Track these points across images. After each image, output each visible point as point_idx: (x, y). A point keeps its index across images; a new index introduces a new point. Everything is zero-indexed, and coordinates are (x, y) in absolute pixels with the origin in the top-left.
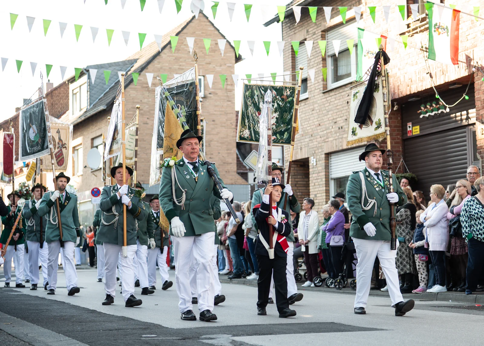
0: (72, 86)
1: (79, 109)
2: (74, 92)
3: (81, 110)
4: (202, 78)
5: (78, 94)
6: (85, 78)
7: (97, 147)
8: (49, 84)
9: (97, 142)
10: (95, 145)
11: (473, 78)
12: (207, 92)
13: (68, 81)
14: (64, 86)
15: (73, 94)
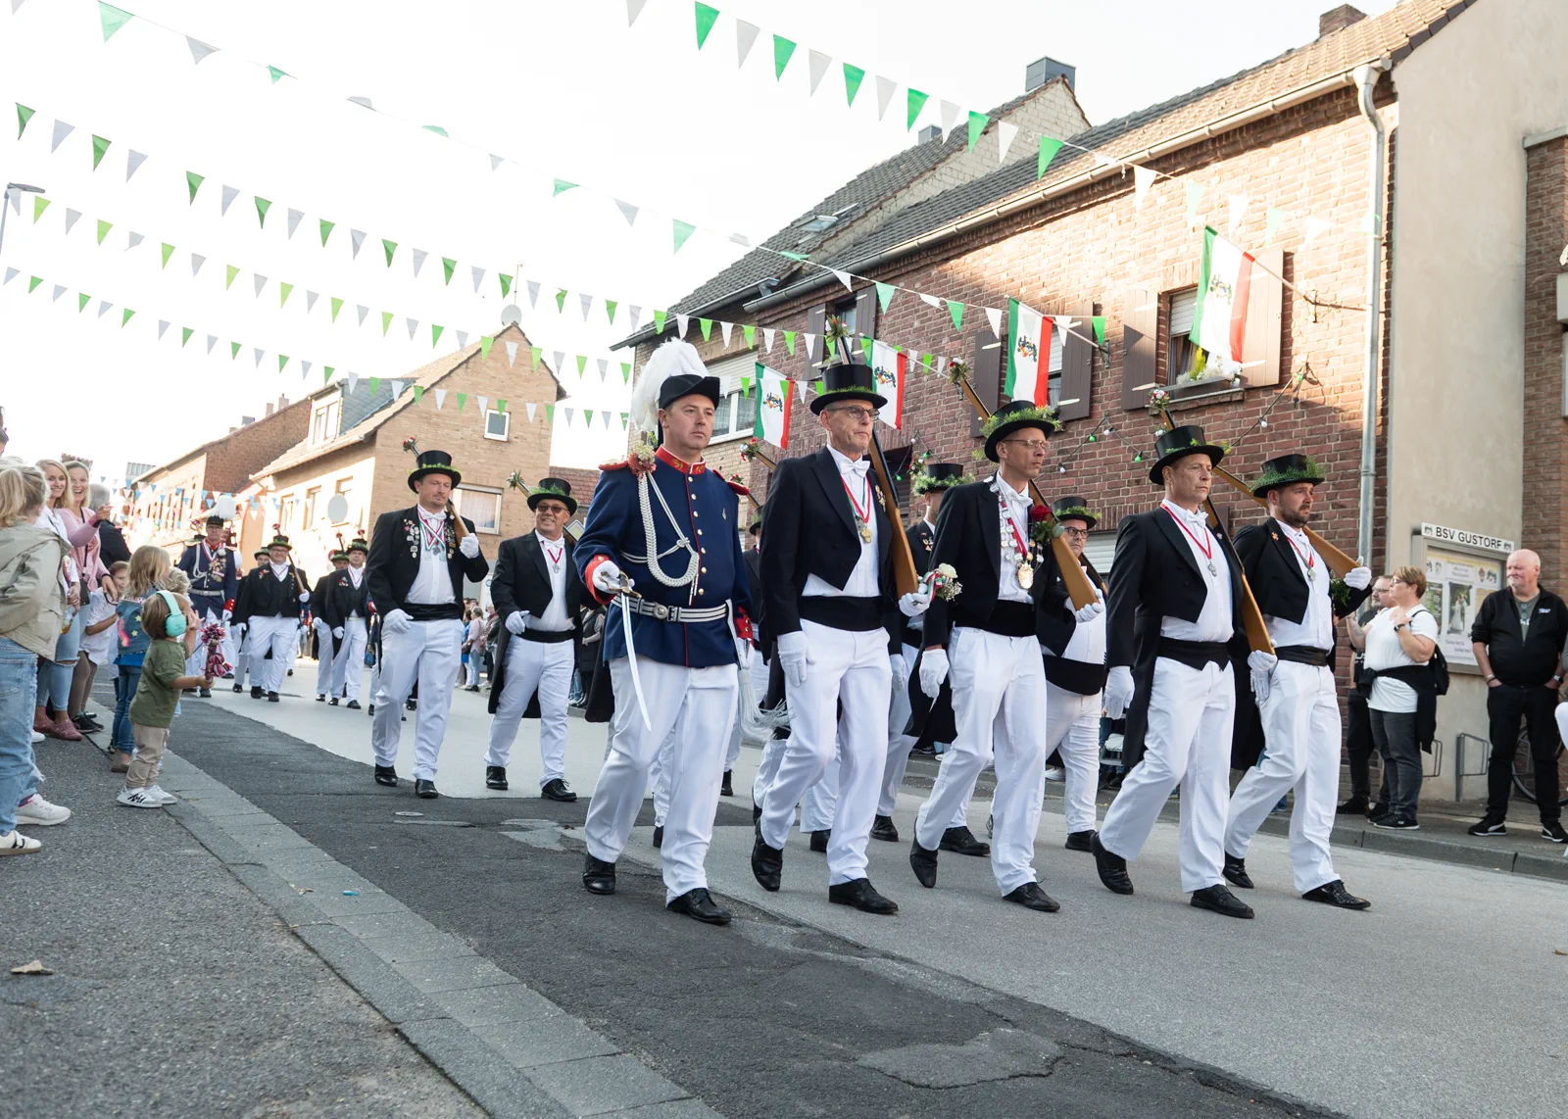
0: (316, 404)
1: (322, 436)
2: (319, 413)
3: (326, 438)
4: (507, 415)
5: (324, 417)
6: (336, 396)
7: (343, 493)
8: (283, 399)
9: (344, 487)
10: (342, 490)
11: (911, 452)
12: (512, 435)
13: (312, 396)
14: (305, 404)
15: (317, 416)
